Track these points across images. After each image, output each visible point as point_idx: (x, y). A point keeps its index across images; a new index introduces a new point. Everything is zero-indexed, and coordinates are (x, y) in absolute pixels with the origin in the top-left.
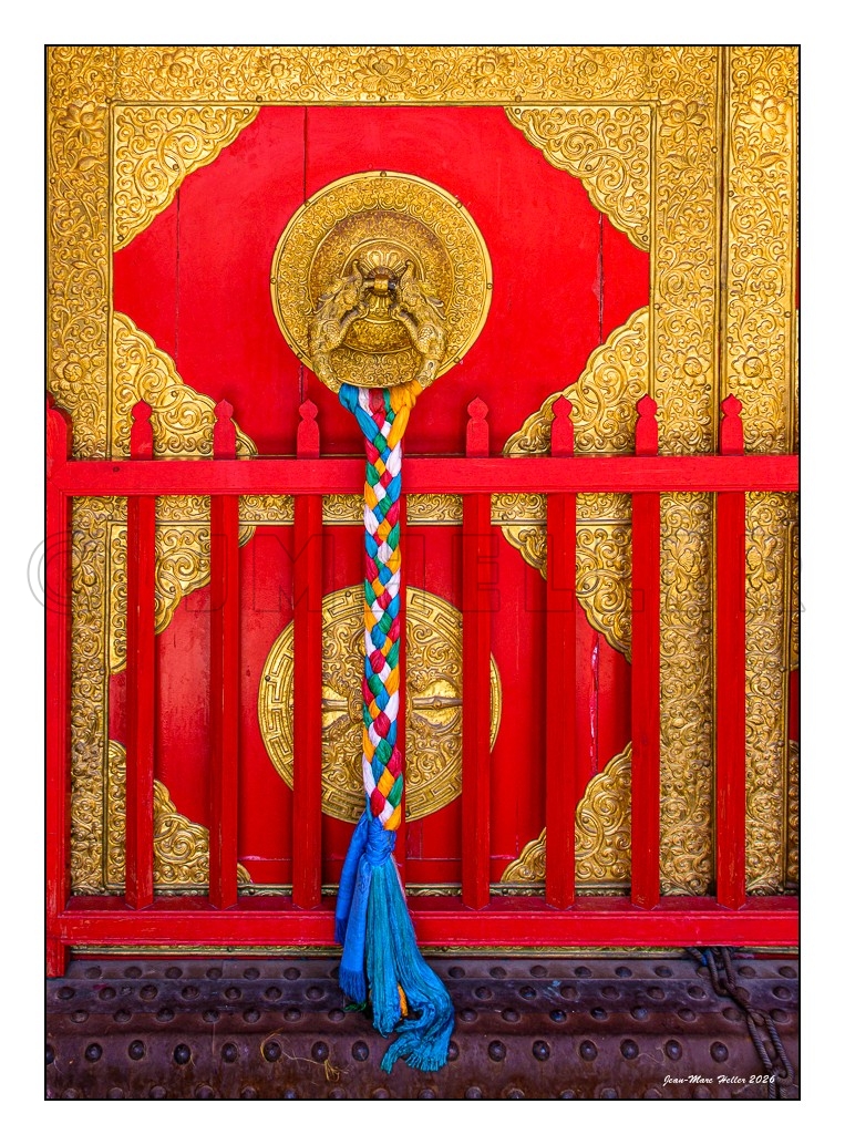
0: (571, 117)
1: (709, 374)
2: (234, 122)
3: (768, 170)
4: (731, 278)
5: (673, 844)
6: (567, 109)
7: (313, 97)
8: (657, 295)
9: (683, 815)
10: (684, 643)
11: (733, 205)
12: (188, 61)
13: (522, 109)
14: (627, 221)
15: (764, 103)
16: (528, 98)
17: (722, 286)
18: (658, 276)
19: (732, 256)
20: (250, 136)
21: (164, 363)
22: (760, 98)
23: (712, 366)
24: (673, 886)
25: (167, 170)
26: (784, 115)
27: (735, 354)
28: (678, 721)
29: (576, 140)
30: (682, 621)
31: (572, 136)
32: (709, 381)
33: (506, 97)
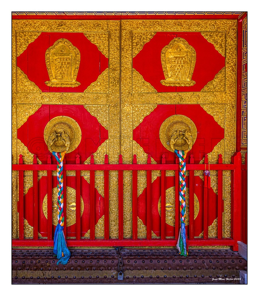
0: (95, 107)
1: (118, 151)
2: (37, 107)
3: (128, 116)
4: (122, 135)
5: (113, 230)
6: (94, 106)
7: (51, 103)
8: (110, 137)
9: (115, 225)
10: (115, 196)
11: (122, 122)
12: (29, 97)
13: (86, 105)
14: (104, 125)
15: (127, 105)
16: (87, 104)
17: (120, 136)
18: (110, 134)
19: (122, 131)
20: (40, 110)
21: (26, 148)
22: (127, 104)
23: (119, 149)
24: (113, 237)
25: (26, 115)
26: (131, 107)
27: (123, 147)
28: (114, 209)
29: (95, 111)
30: (114, 193)
31: (95, 110)
32: (118, 152)
33: (84, 103)
